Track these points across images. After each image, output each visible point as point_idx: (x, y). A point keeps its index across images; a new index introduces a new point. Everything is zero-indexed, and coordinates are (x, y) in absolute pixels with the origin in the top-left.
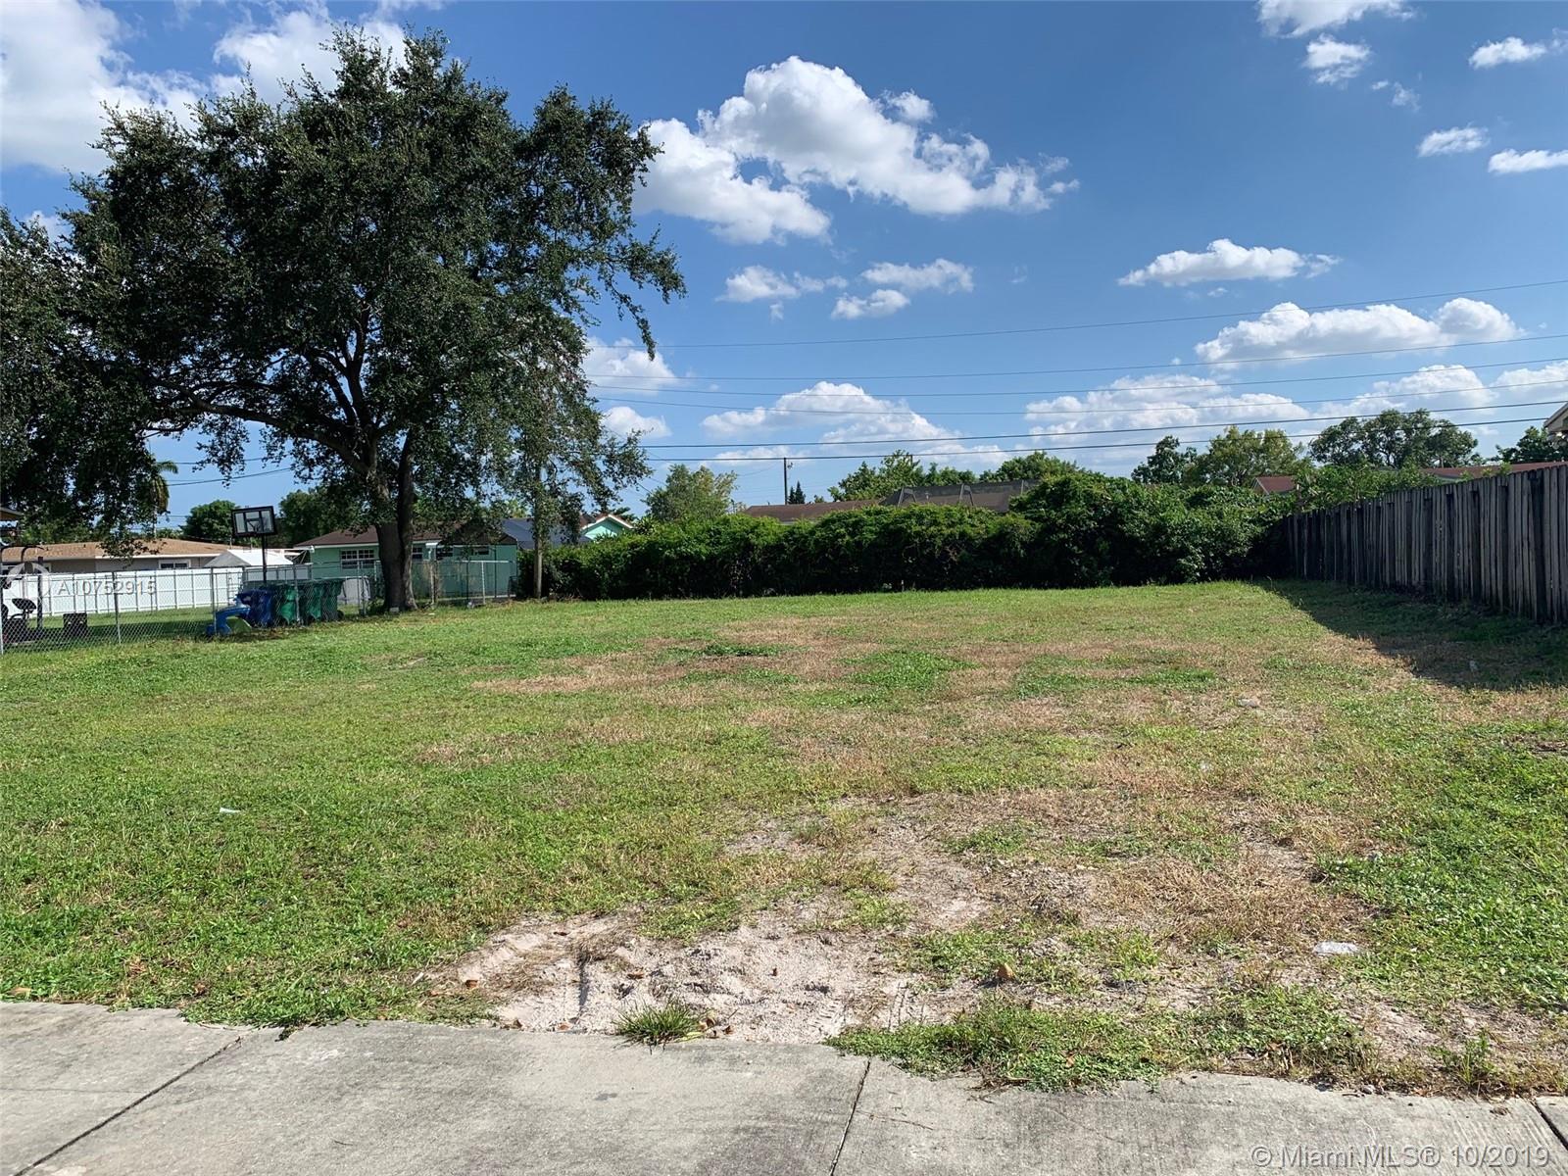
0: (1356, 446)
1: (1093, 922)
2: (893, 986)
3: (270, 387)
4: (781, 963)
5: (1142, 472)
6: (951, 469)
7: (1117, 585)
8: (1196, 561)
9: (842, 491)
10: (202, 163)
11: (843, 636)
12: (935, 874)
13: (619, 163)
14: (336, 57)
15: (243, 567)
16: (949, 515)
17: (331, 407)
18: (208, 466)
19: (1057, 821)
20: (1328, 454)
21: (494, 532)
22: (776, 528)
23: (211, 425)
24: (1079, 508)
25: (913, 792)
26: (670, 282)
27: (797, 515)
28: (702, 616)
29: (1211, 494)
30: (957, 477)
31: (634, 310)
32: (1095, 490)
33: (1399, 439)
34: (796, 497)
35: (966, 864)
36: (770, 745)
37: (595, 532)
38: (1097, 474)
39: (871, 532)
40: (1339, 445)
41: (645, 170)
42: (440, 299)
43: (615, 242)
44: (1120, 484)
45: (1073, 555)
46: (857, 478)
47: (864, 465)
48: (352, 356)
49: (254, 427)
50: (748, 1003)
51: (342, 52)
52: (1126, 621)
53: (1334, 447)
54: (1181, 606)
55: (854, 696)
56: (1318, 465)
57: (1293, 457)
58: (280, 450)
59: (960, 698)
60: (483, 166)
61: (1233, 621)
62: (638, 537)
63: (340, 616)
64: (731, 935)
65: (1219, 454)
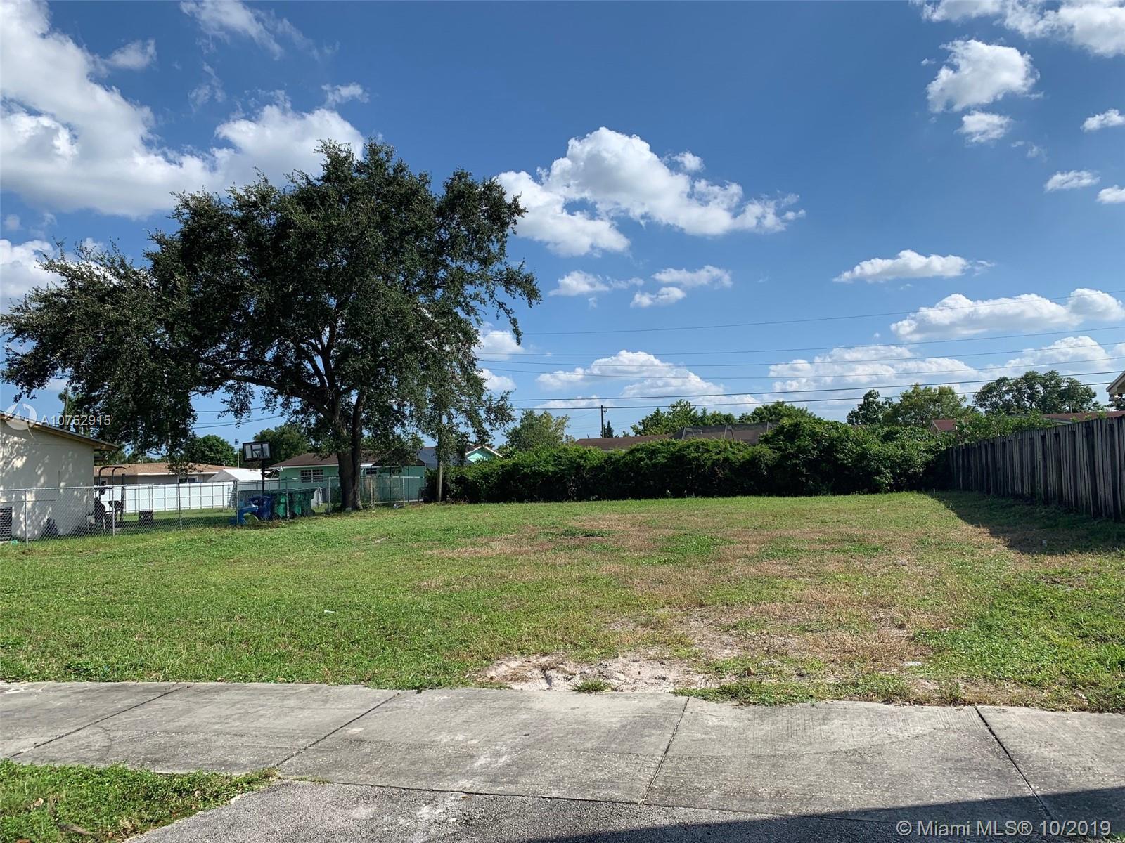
0: (1008, 397)
1: (796, 656)
2: (696, 678)
3: (270, 362)
4: (642, 670)
5: (853, 415)
6: (717, 413)
7: (834, 494)
8: (887, 478)
9: (641, 428)
10: (236, 223)
11: (649, 525)
12: (714, 640)
13: (499, 218)
14: (325, 156)
15: (234, 481)
16: (717, 446)
17: (310, 376)
18: (227, 414)
19: (780, 617)
20: (988, 403)
21: (413, 459)
22: (598, 455)
23: (231, 387)
24: (806, 442)
25: (701, 605)
26: (532, 294)
27: (612, 445)
28: (554, 513)
29: (898, 432)
30: (722, 419)
31: (508, 312)
32: (817, 430)
33: (1038, 392)
34: (607, 432)
35: (731, 635)
36: (615, 582)
37: (474, 457)
38: (819, 419)
39: (664, 457)
40: (995, 396)
41: (515, 222)
42: (386, 308)
43: (496, 268)
44: (834, 425)
45: (802, 474)
46: (652, 419)
47: (658, 410)
48: (326, 344)
49: (257, 389)
50: (629, 684)
51: (327, 153)
52: (835, 517)
53: (991, 397)
54: (873, 508)
55: (662, 559)
56: (982, 410)
57: (959, 405)
58: (274, 403)
59: (727, 560)
60: (416, 225)
61: (905, 518)
62: (507, 461)
63: (314, 513)
64: (615, 660)
65: (907, 403)
